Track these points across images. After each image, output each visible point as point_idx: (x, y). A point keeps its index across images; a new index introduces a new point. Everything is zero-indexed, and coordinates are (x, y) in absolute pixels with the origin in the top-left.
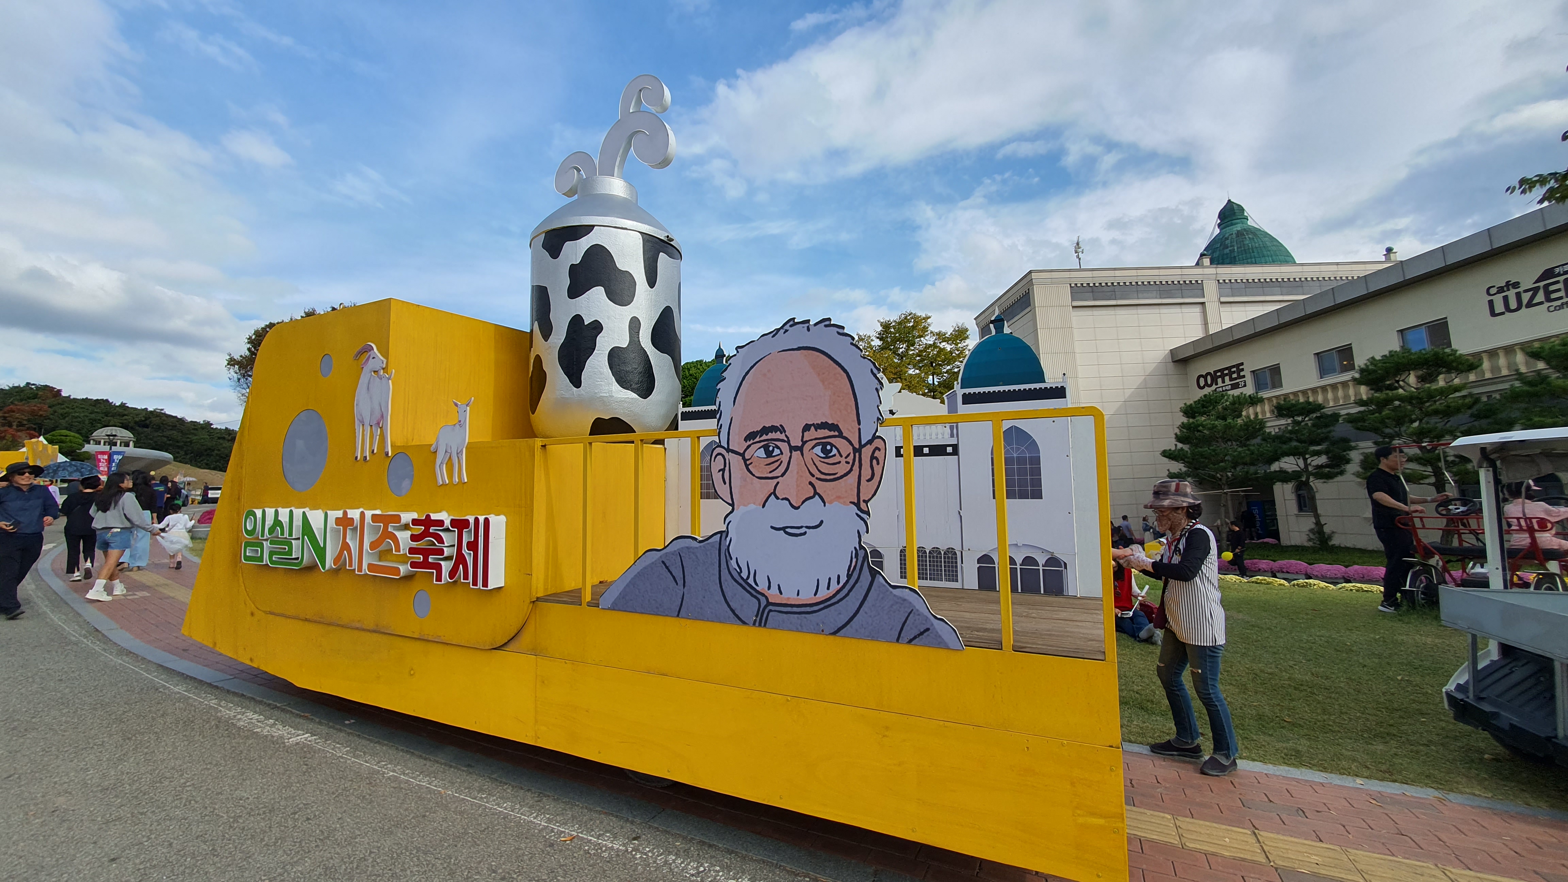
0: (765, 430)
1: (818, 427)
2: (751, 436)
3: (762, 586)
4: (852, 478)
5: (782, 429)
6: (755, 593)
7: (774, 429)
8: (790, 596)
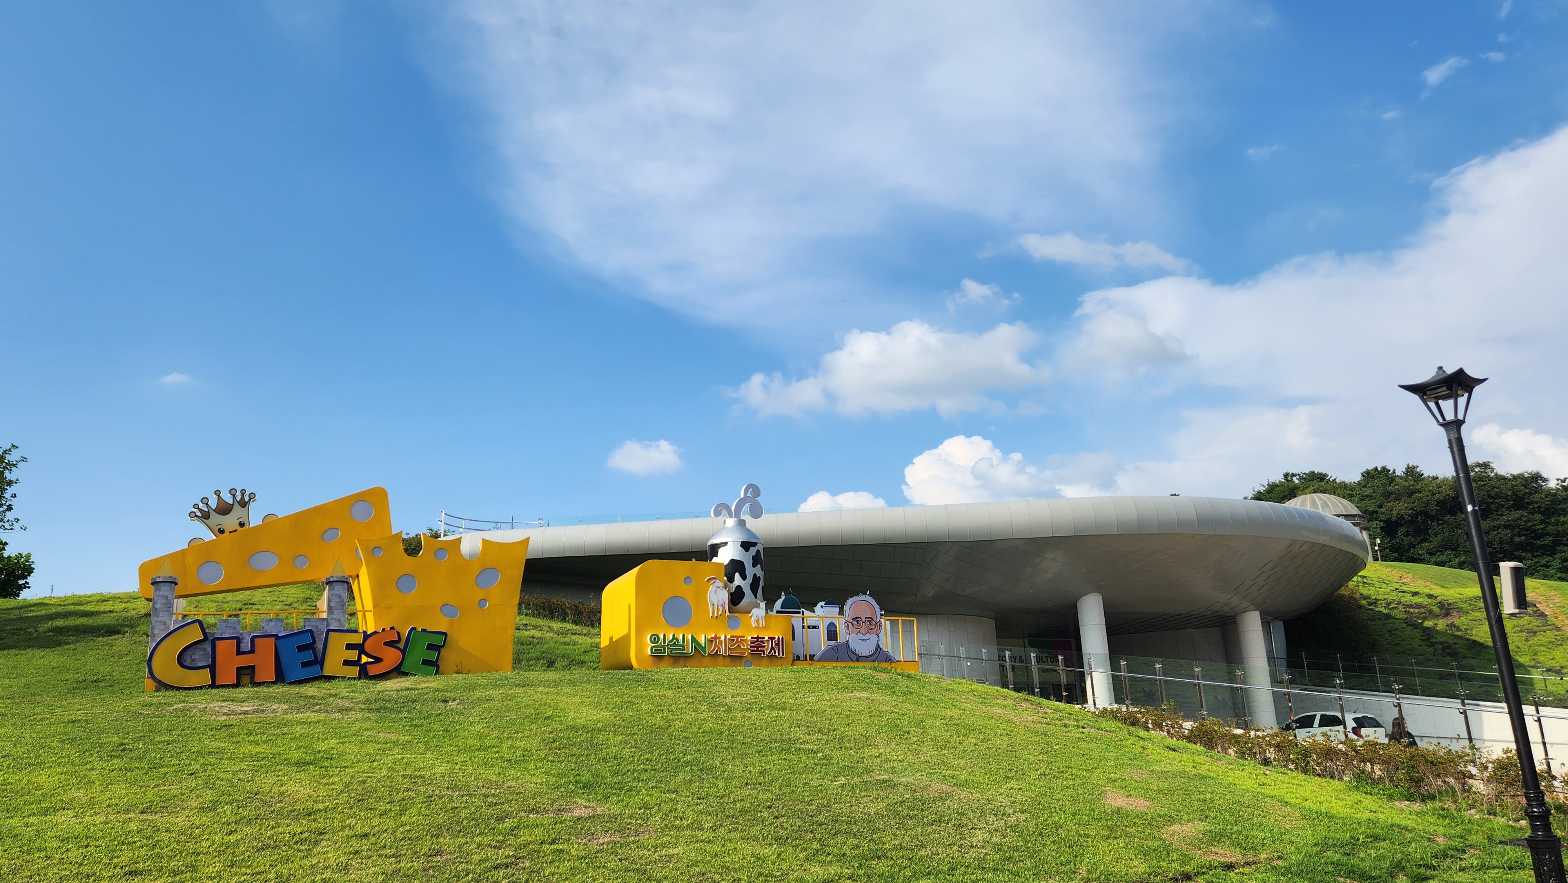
0: (857, 618)
1: (868, 618)
2: (853, 619)
3: (857, 653)
4: (876, 629)
5: (860, 618)
6: (855, 654)
7: (858, 618)
8: (864, 654)
